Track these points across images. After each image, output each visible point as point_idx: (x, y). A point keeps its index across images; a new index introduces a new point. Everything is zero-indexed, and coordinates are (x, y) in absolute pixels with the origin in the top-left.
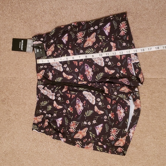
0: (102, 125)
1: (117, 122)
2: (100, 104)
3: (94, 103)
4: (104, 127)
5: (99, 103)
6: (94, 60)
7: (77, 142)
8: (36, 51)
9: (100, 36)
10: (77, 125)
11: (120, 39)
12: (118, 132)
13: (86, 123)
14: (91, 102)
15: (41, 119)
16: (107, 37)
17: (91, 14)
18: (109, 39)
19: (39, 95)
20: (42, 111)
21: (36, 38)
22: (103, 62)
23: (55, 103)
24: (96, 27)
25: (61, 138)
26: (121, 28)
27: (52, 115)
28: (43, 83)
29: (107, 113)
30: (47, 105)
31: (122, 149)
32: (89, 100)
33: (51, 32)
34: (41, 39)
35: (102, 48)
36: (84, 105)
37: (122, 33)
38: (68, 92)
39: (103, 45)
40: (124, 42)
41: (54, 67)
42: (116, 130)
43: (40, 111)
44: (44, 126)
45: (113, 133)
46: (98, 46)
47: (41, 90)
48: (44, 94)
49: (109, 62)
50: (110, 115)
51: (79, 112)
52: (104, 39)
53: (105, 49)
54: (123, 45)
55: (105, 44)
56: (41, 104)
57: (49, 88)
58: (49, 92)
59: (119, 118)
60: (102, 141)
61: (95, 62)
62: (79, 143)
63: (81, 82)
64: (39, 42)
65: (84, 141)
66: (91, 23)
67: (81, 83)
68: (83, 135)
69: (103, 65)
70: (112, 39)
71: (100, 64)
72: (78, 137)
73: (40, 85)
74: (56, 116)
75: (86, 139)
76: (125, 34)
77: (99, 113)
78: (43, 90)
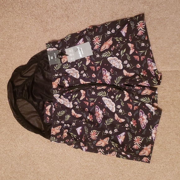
0: (124, 133)
1: (140, 130)
2: (121, 111)
3: (114, 111)
4: (126, 136)
5: (119, 111)
6: (111, 63)
7: (99, 150)
8: (50, 58)
9: (116, 38)
10: (97, 135)
11: (138, 40)
12: (142, 141)
13: (107, 132)
14: (111, 109)
15: (59, 130)
16: (124, 38)
17: (104, 7)
18: (126, 40)
19: (55, 104)
20: (60, 122)
21: (50, 45)
22: (122, 65)
23: (73, 112)
24: (113, 31)
25: (82, 147)
26: (138, 27)
27: (71, 124)
28: (59, 92)
29: (128, 121)
30: (65, 114)
31: (148, 159)
32: (109, 108)
33: (65, 38)
34: (56, 46)
35: (119, 50)
36: (104, 112)
37: (140, 33)
38: (87, 99)
39: (120, 47)
40: (142, 43)
41: (71, 74)
42: (140, 138)
43: (57, 121)
44: (63, 137)
45: (137, 142)
46: (115, 49)
47: (57, 99)
48: (60, 103)
49: (128, 65)
50: (132, 123)
51: (99, 120)
52: (121, 40)
53: (123, 51)
54: (142, 45)
55: (122, 45)
56: (58, 114)
57: (66, 97)
58: (66, 101)
59: (142, 126)
60: (125, 151)
61: (113, 65)
62: (101, 151)
63: (100, 87)
64: (54, 48)
65: (107, 149)
66: (107, 25)
67: (99, 89)
68: (105, 143)
69: (122, 68)
70: (130, 40)
71: (118, 67)
72: (100, 145)
73: (56, 94)
74: (75, 125)
75: (109, 147)
76: (143, 34)
77: (119, 121)
78: (59, 99)
